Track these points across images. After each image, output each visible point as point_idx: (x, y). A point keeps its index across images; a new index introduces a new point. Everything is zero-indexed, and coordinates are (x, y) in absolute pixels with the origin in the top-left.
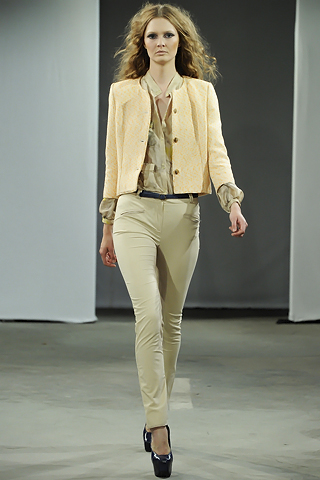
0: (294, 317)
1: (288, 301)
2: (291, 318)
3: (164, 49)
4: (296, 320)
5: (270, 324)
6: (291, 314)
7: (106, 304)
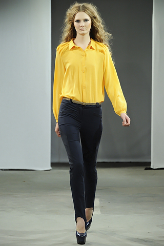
0: (153, 166)
1: (150, 158)
2: (152, 167)
3: (84, 28)
4: (154, 168)
5: (141, 170)
6: (152, 165)
7: (56, 161)
